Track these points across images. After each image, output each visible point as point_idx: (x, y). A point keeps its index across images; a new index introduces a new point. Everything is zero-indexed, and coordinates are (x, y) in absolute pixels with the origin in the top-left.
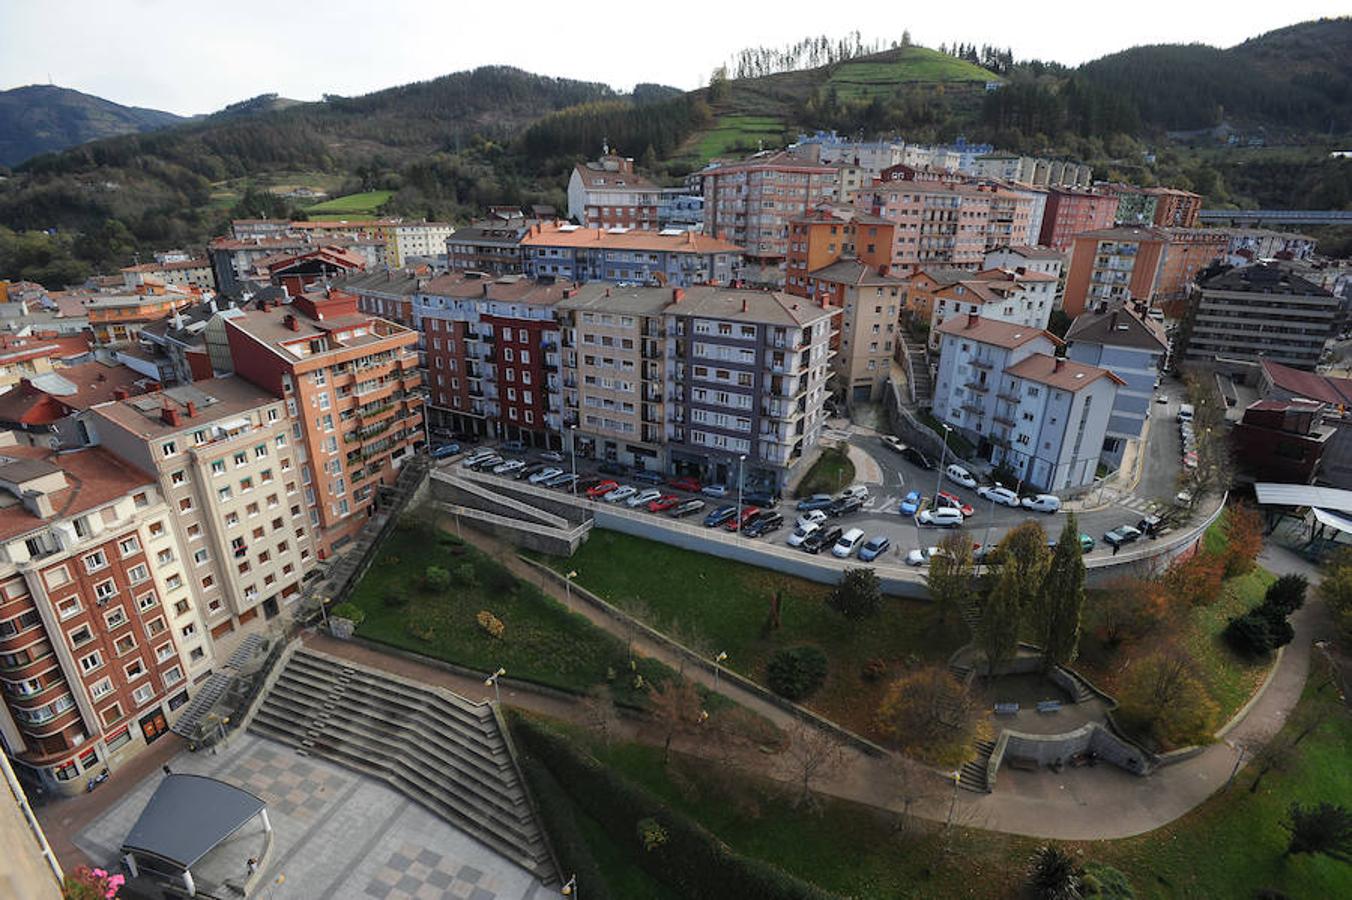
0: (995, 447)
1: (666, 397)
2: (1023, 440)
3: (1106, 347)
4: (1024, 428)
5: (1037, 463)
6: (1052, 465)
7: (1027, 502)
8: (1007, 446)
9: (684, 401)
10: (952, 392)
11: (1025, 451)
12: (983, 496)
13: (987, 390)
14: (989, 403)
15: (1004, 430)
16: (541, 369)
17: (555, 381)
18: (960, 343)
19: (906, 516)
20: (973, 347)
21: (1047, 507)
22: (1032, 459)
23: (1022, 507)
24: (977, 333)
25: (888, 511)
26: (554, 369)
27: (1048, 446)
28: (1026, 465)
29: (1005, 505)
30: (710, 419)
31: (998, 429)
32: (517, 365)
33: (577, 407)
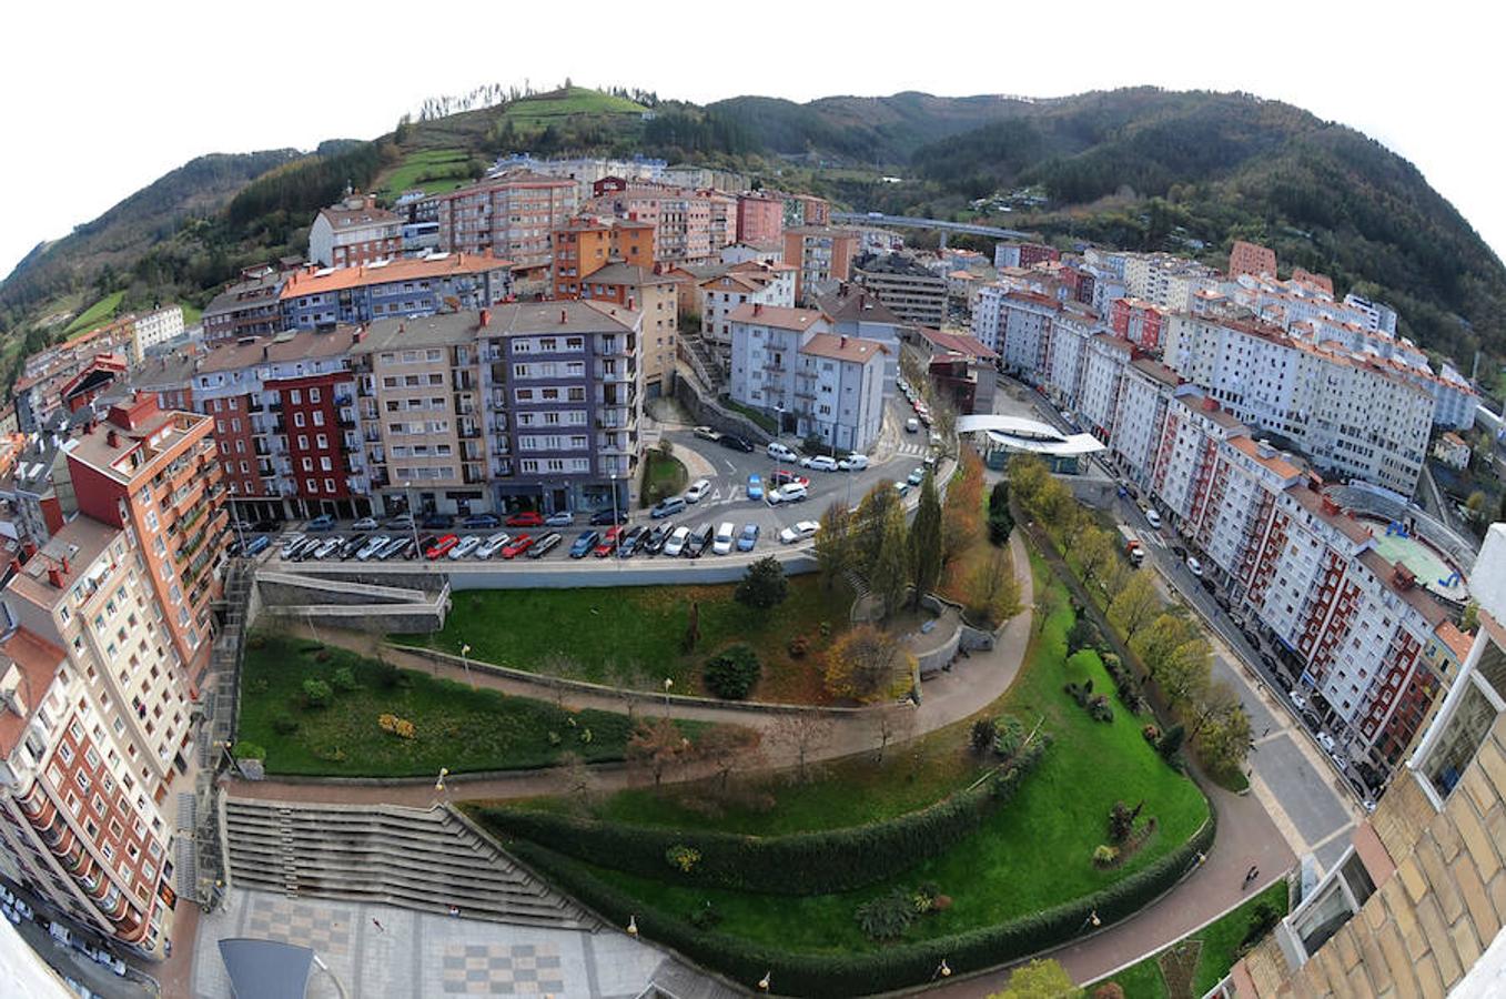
0: (800, 421)
1: (486, 429)
2: (824, 410)
3: (862, 323)
4: (825, 399)
5: (841, 428)
6: (853, 429)
7: (843, 464)
8: (811, 418)
9: (509, 432)
10: (750, 375)
11: (828, 420)
12: (807, 466)
13: (783, 371)
14: (789, 382)
15: (806, 405)
16: (338, 427)
17: (355, 438)
18: (751, 331)
19: (755, 499)
20: (765, 333)
21: (859, 465)
22: (836, 425)
23: (840, 469)
24: (763, 319)
25: (737, 499)
26: (351, 425)
27: (847, 412)
28: (831, 432)
29: (828, 470)
30: (542, 443)
31: (799, 405)
32: (311, 431)
33: (384, 461)
